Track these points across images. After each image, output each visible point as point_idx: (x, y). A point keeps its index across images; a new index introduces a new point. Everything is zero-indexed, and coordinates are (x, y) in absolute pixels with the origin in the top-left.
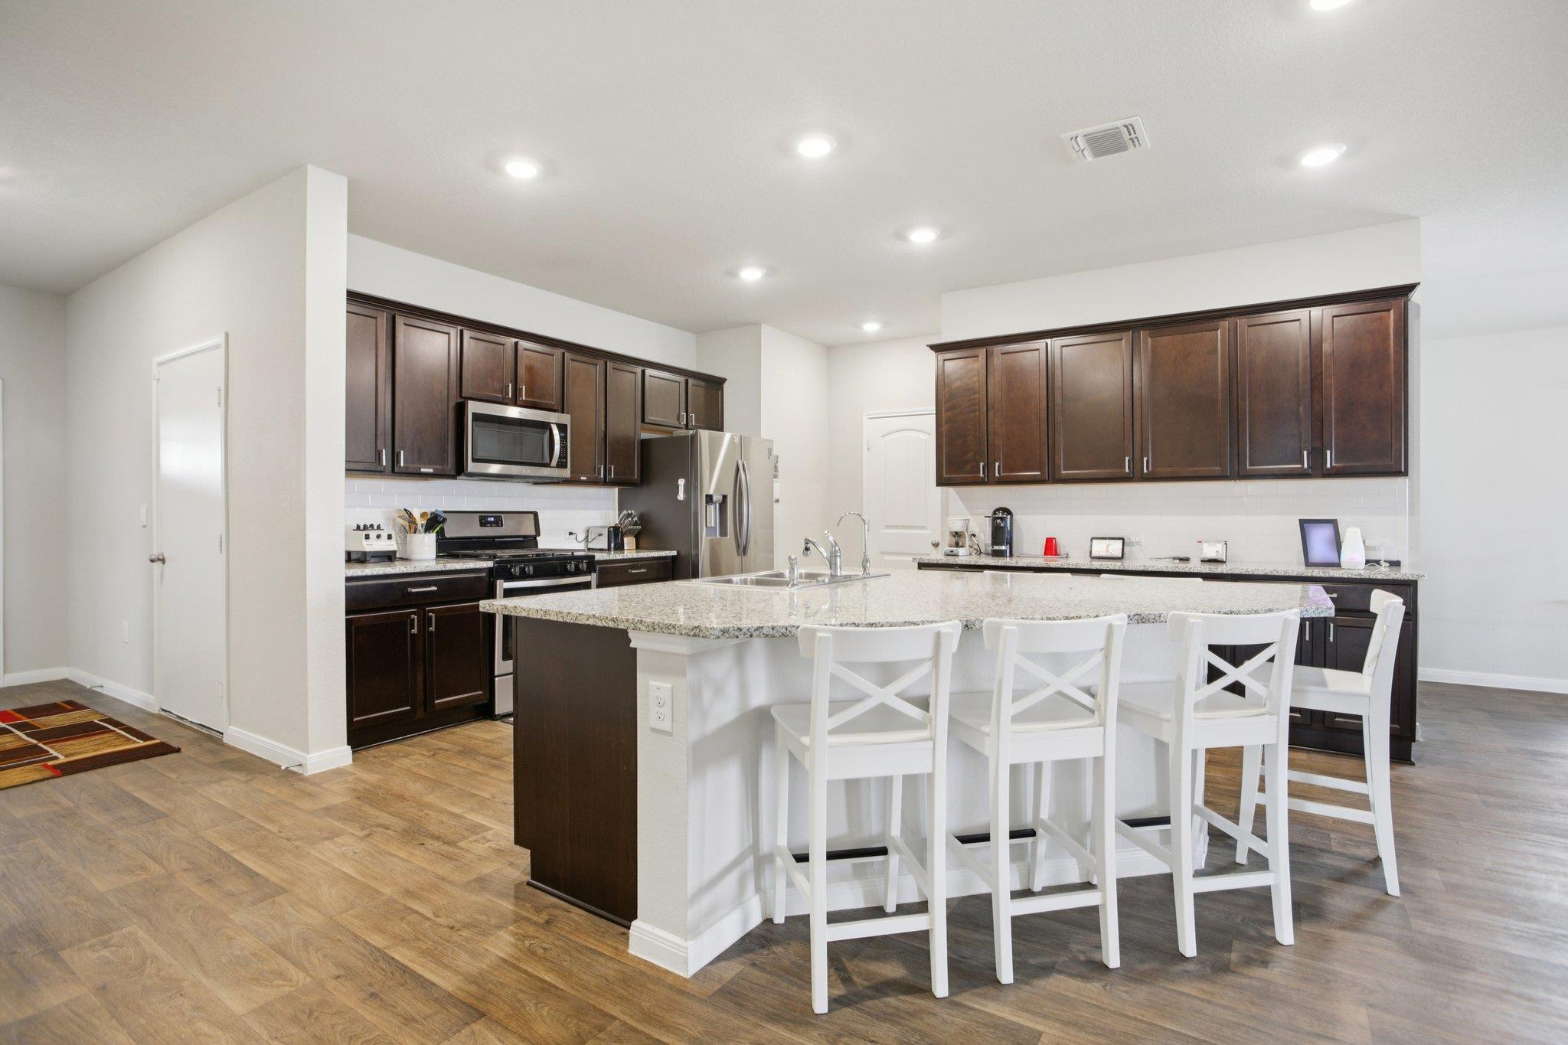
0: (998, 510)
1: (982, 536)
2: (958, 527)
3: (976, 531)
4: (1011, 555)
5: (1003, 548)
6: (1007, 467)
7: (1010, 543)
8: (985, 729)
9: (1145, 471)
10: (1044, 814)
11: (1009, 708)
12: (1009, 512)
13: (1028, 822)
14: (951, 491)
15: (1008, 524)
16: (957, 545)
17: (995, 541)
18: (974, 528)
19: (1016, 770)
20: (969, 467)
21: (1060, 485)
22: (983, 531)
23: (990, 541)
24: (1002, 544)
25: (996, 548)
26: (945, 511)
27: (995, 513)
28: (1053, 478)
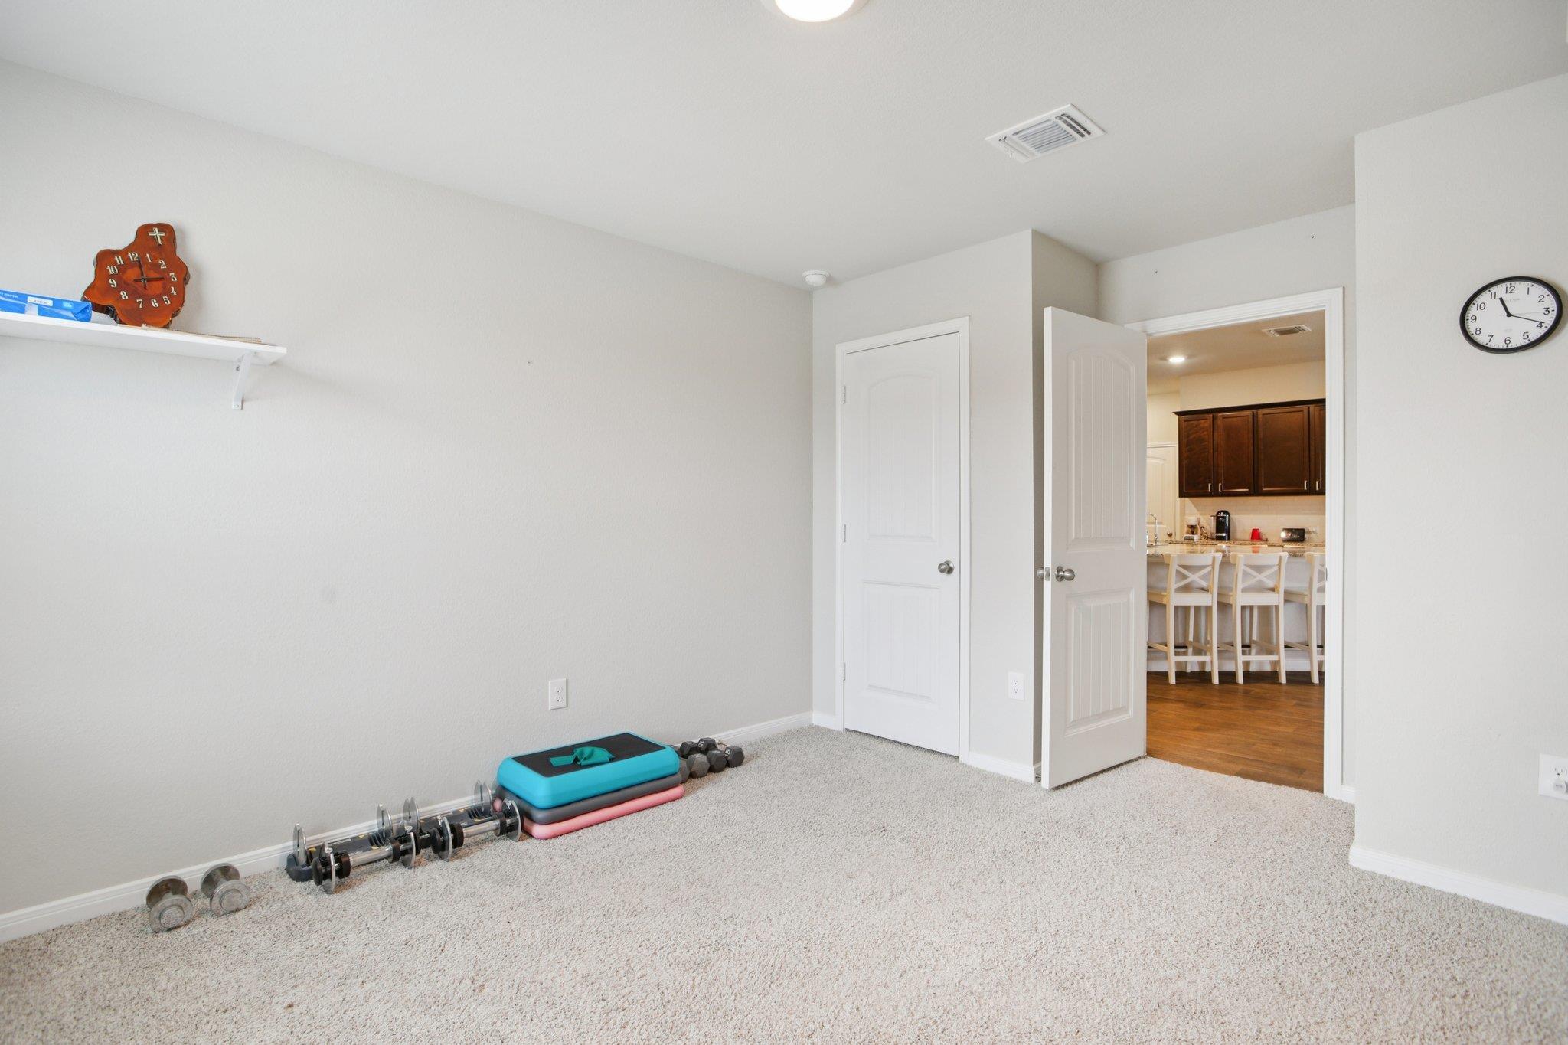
0: (1220, 512)
1: (1208, 528)
2: (1193, 522)
3: (1205, 525)
4: (1229, 539)
5: (1224, 535)
6: (1225, 486)
7: (1228, 532)
8: (1231, 594)
9: (1317, 489)
10: (1254, 638)
11: (1240, 586)
12: (1228, 513)
13: (1247, 642)
14: (1187, 500)
15: (1227, 522)
16: (1193, 533)
17: (1218, 531)
18: (1203, 523)
19: (1243, 608)
20: (1201, 486)
21: (1262, 497)
22: (1209, 525)
23: (1215, 531)
24: (1223, 533)
25: (1220, 535)
26: (1183, 513)
27: (1218, 514)
28: (1256, 492)
